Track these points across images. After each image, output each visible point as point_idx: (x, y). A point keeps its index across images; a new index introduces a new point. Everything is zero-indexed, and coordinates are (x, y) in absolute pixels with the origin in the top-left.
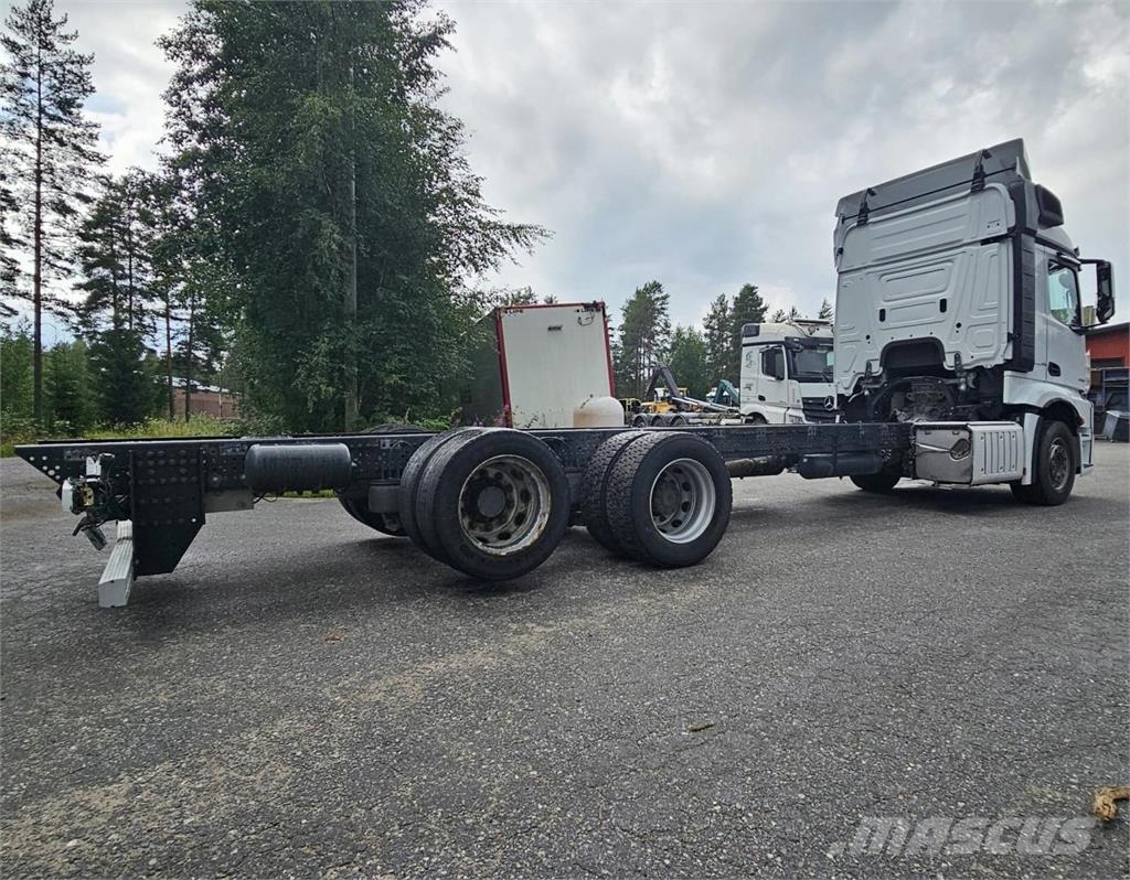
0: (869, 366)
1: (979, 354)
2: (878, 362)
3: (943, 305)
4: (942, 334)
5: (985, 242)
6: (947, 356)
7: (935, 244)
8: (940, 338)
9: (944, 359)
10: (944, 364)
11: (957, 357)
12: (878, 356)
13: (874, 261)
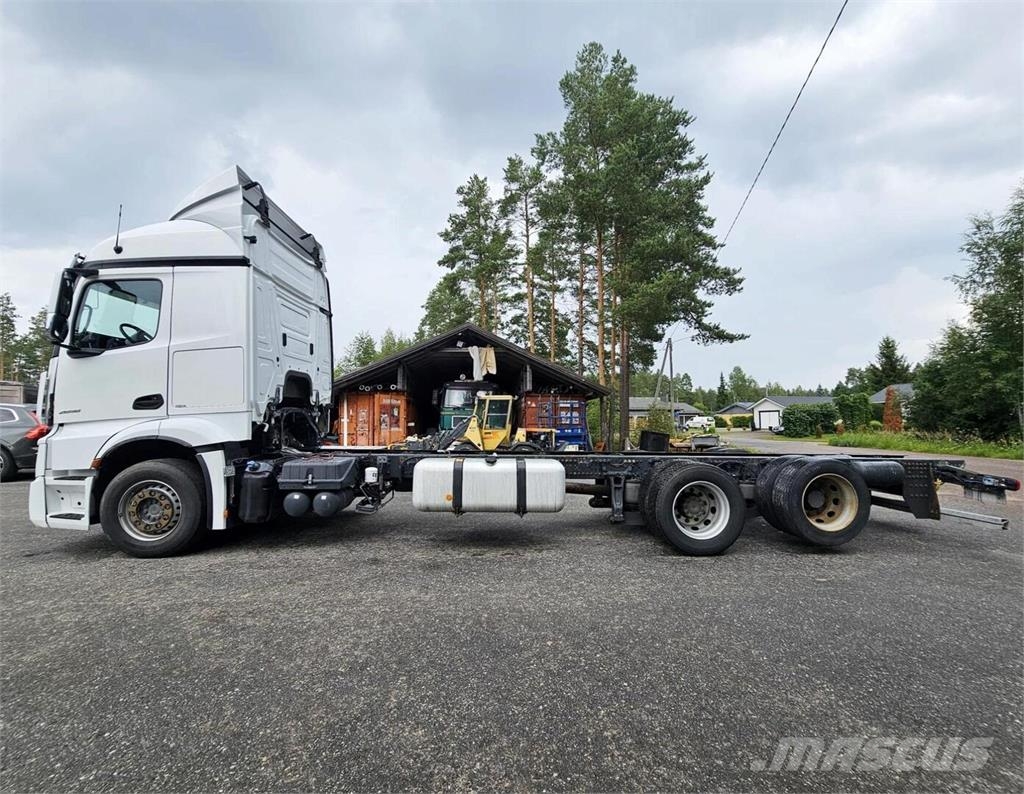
3: (312, 349)
4: (312, 373)
8: (311, 376)
13: (275, 276)
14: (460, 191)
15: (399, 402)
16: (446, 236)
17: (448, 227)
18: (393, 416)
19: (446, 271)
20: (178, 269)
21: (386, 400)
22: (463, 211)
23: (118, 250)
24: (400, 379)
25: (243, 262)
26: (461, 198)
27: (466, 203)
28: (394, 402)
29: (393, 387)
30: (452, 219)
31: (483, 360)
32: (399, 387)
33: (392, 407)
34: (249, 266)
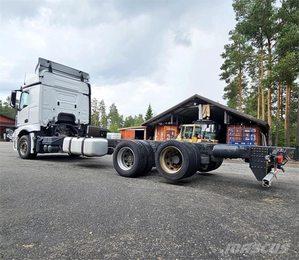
0: (54, 118)
1: (84, 121)
2: (57, 118)
3: (76, 106)
4: (75, 114)
5: (84, 94)
6: (76, 120)
7: (72, 89)
8: (75, 115)
9: (75, 120)
10: (75, 122)
11: (79, 121)
12: (57, 116)
13: (55, 86)
14: (230, 33)
15: (174, 129)
16: (224, 56)
17: (224, 51)
18: (172, 135)
19: (223, 71)
20: (32, 87)
21: (169, 128)
22: (232, 42)
23: (25, 84)
24: (172, 120)
25: (40, 83)
26: (231, 36)
27: (233, 38)
28: (172, 129)
29: (169, 123)
30: (226, 47)
31: (204, 110)
32: (172, 123)
33: (171, 131)
34: (41, 84)
